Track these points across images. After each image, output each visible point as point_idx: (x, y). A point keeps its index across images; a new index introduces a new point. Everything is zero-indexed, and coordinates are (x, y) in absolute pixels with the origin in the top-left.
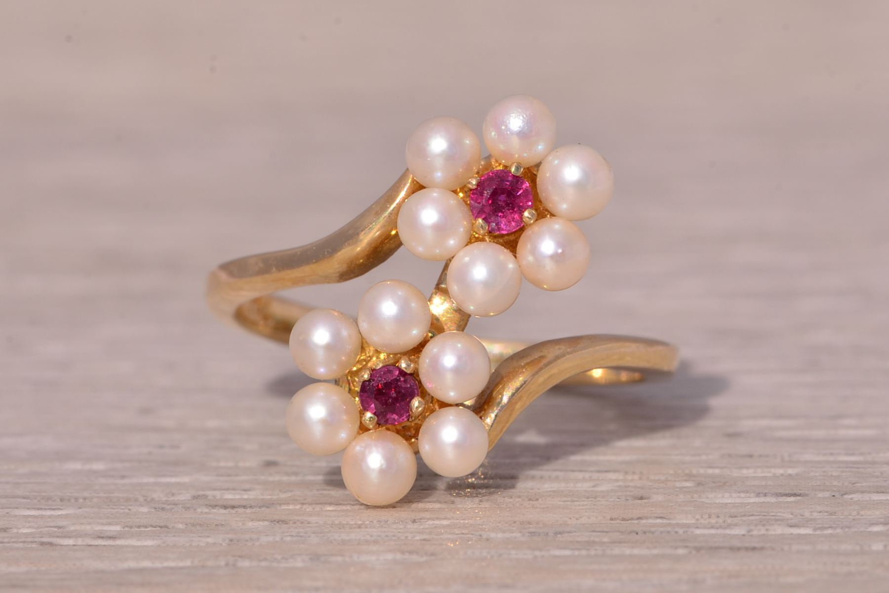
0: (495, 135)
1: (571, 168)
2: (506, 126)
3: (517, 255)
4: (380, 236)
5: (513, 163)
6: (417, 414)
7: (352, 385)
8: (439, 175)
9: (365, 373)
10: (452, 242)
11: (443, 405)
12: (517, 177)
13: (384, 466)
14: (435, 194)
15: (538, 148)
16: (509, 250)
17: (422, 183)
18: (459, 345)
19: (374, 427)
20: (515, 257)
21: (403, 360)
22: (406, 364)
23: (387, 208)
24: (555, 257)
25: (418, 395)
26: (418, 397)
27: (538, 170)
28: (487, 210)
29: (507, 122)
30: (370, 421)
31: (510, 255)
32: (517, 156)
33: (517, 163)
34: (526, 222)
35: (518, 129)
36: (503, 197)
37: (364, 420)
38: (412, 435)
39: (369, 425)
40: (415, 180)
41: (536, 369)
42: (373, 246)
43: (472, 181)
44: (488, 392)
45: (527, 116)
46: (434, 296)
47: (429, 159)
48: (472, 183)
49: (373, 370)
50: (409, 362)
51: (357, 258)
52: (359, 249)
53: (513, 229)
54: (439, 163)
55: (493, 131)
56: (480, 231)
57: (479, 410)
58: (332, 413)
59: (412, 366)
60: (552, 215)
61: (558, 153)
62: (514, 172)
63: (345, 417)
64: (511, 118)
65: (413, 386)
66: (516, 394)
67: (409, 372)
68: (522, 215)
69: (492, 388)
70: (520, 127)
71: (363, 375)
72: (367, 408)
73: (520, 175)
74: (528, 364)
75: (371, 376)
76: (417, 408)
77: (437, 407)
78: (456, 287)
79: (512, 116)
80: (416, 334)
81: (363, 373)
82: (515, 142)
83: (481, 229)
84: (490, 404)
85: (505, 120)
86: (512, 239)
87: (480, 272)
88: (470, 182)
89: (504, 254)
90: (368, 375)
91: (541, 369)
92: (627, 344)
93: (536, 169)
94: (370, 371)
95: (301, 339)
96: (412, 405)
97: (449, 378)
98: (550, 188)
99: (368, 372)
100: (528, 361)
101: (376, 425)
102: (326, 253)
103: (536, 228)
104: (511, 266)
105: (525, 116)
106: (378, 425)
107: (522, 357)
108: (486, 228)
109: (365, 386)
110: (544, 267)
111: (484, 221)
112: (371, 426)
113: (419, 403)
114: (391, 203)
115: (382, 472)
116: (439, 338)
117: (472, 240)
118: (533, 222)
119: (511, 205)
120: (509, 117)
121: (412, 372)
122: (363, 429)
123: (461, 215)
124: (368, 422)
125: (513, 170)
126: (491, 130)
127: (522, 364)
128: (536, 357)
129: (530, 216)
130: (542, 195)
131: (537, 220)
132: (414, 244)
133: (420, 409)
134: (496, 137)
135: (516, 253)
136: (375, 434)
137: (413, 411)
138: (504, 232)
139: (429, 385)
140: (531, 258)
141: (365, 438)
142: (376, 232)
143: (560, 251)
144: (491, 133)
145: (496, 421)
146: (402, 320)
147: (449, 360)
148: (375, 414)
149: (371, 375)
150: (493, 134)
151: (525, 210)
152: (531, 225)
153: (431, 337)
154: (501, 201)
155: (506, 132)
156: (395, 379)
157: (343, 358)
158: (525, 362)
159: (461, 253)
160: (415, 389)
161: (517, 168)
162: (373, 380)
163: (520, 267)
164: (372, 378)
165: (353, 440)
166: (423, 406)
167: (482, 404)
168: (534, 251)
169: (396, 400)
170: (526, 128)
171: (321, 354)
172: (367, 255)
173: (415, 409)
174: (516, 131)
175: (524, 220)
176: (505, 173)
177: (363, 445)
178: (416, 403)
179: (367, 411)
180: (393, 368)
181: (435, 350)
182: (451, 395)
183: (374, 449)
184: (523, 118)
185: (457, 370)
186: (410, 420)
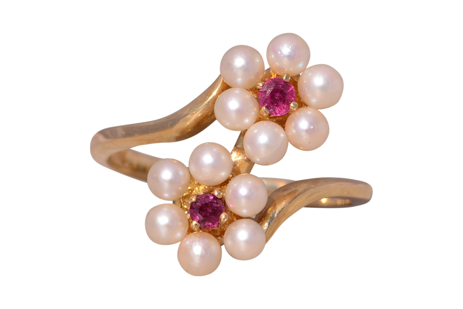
0: (274, 57)
1: (319, 78)
2: (281, 52)
3: (285, 129)
4: (201, 116)
5: (285, 74)
6: (224, 223)
7: (183, 204)
8: (239, 80)
9: (193, 198)
10: (247, 121)
11: (239, 218)
12: (286, 82)
13: (204, 254)
14: (237, 92)
15: (299, 65)
16: (281, 126)
17: (229, 85)
18: (250, 182)
19: (198, 230)
20: (284, 130)
21: (216, 190)
22: (218, 193)
23: (207, 99)
24: (308, 131)
25: (224, 212)
26: (224, 213)
27: (297, 79)
28: (268, 101)
29: (282, 49)
30: (195, 226)
31: (281, 129)
32: (286, 70)
33: (287, 74)
34: (291, 109)
35: (288, 54)
36: (278, 94)
37: (192, 226)
38: (218, 235)
39: (195, 229)
40: (225, 82)
41: (293, 196)
42: (198, 121)
43: (259, 84)
44: (265, 210)
45: (293, 46)
46: (233, 152)
47: (234, 71)
48: (259, 85)
49: (198, 196)
50: (220, 192)
51: (187, 128)
52: (188, 123)
53: (283, 114)
54: (240, 73)
55: (273, 55)
56: (263, 114)
57: (259, 221)
58: (172, 221)
59: (221, 194)
60: (307, 106)
61: (311, 69)
62: (285, 79)
63: (180, 224)
64: (284, 47)
65: (222, 206)
66: (281, 212)
67: (219, 197)
68: (289, 105)
69: (266, 208)
70: (289, 53)
71: (192, 199)
72: (194, 219)
73: (289, 81)
74: (288, 194)
75: (197, 200)
76: (224, 219)
77: (235, 219)
78: (249, 147)
79: (285, 46)
80: (223, 175)
81: (192, 198)
82: (286, 61)
83: (265, 113)
84: (266, 217)
85: (280, 48)
86: (280, 119)
87: (263, 139)
88: (258, 85)
89: (277, 128)
90: (195, 199)
91: (296, 197)
92: (342, 183)
93: (296, 78)
94: (196, 196)
95: (155, 176)
96: (221, 217)
97: (243, 201)
98: (306, 89)
99: (195, 197)
100: (289, 192)
101: (199, 229)
102: (169, 125)
103: (297, 113)
104: (282, 135)
105: (292, 46)
106: (200, 229)
107: (285, 190)
108: (267, 113)
109: (192, 206)
110: (302, 137)
111: (266, 109)
112: (196, 230)
113: (225, 216)
114: (209, 96)
115: (202, 256)
116: (237, 178)
117: (259, 120)
118: (296, 110)
119: (283, 99)
120: (283, 46)
121: (221, 198)
122: (191, 231)
123: (253, 104)
124: (194, 227)
125: (284, 78)
126: (272, 54)
127: (285, 194)
128: (293, 190)
129: (294, 106)
130: (301, 93)
131: (297, 109)
132: (224, 121)
133: (226, 220)
134: (275, 58)
135: (284, 128)
136: (198, 234)
137: (222, 221)
138: (278, 115)
139: (231, 205)
140: (294, 131)
141: (192, 236)
142: (199, 114)
143: (312, 127)
144: (271, 56)
145: (269, 228)
146: (215, 166)
147: (243, 191)
148: (198, 222)
149: (197, 198)
150: (273, 56)
151: (291, 102)
152: (294, 111)
153: (231, 177)
154: (276, 96)
155: (281, 56)
156: (211, 201)
157: (180, 188)
158: (287, 193)
159: (252, 128)
160: (223, 208)
161: (287, 78)
162: (198, 202)
163: (287, 136)
164: (197, 201)
165: (184, 237)
166: (228, 218)
167: (260, 217)
168: (296, 127)
169: (211, 214)
170: (293, 53)
171: (166, 186)
172: (194, 127)
173: (222, 220)
174: (287, 55)
175: (290, 108)
176: (280, 80)
177: (191, 240)
178: (223, 216)
179: (194, 220)
180: (210, 195)
181: (235, 185)
182: (244, 212)
183: (197, 243)
184: (291, 47)
185: (248, 197)
186: (219, 226)
